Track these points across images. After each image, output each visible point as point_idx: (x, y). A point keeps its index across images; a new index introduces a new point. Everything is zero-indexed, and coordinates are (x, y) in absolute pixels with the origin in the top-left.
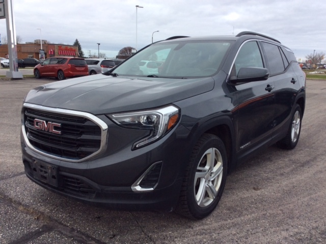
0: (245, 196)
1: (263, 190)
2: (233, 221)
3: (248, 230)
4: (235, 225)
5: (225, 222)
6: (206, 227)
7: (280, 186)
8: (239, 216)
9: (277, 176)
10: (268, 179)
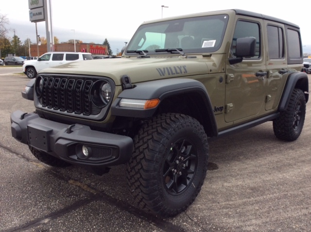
0: (267, 179)
1: (285, 174)
2: (256, 199)
3: (270, 207)
4: (257, 202)
5: (249, 200)
6: (231, 203)
7: (301, 171)
8: (262, 195)
9: (298, 162)
10: (290, 165)
